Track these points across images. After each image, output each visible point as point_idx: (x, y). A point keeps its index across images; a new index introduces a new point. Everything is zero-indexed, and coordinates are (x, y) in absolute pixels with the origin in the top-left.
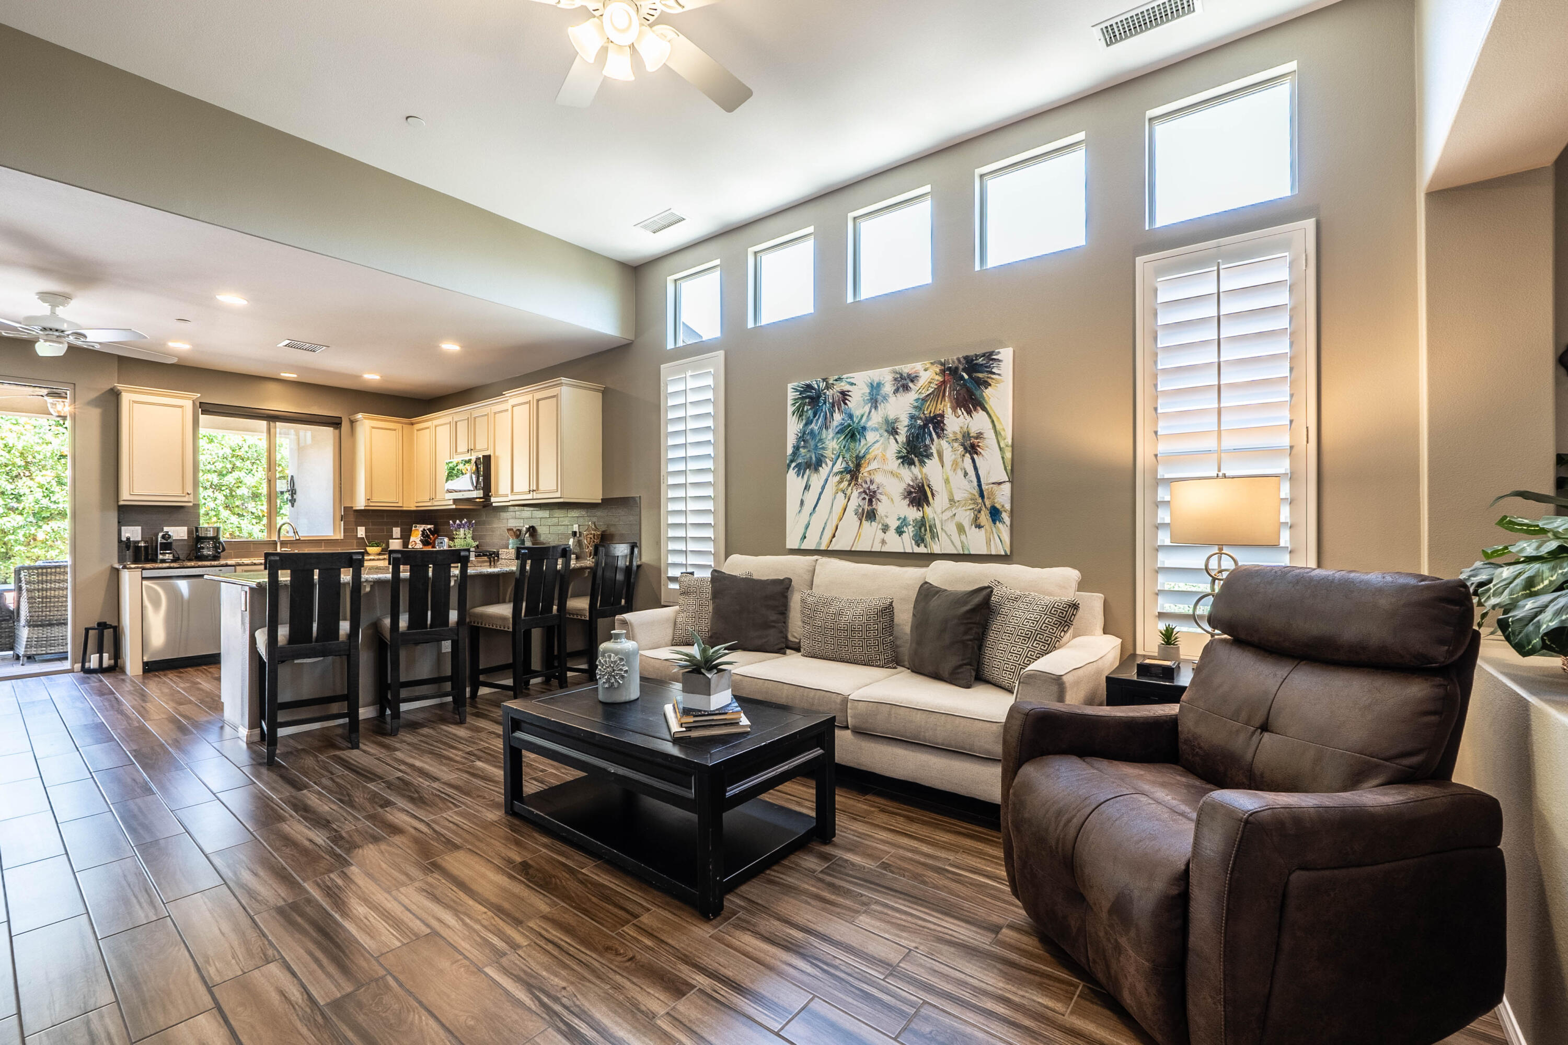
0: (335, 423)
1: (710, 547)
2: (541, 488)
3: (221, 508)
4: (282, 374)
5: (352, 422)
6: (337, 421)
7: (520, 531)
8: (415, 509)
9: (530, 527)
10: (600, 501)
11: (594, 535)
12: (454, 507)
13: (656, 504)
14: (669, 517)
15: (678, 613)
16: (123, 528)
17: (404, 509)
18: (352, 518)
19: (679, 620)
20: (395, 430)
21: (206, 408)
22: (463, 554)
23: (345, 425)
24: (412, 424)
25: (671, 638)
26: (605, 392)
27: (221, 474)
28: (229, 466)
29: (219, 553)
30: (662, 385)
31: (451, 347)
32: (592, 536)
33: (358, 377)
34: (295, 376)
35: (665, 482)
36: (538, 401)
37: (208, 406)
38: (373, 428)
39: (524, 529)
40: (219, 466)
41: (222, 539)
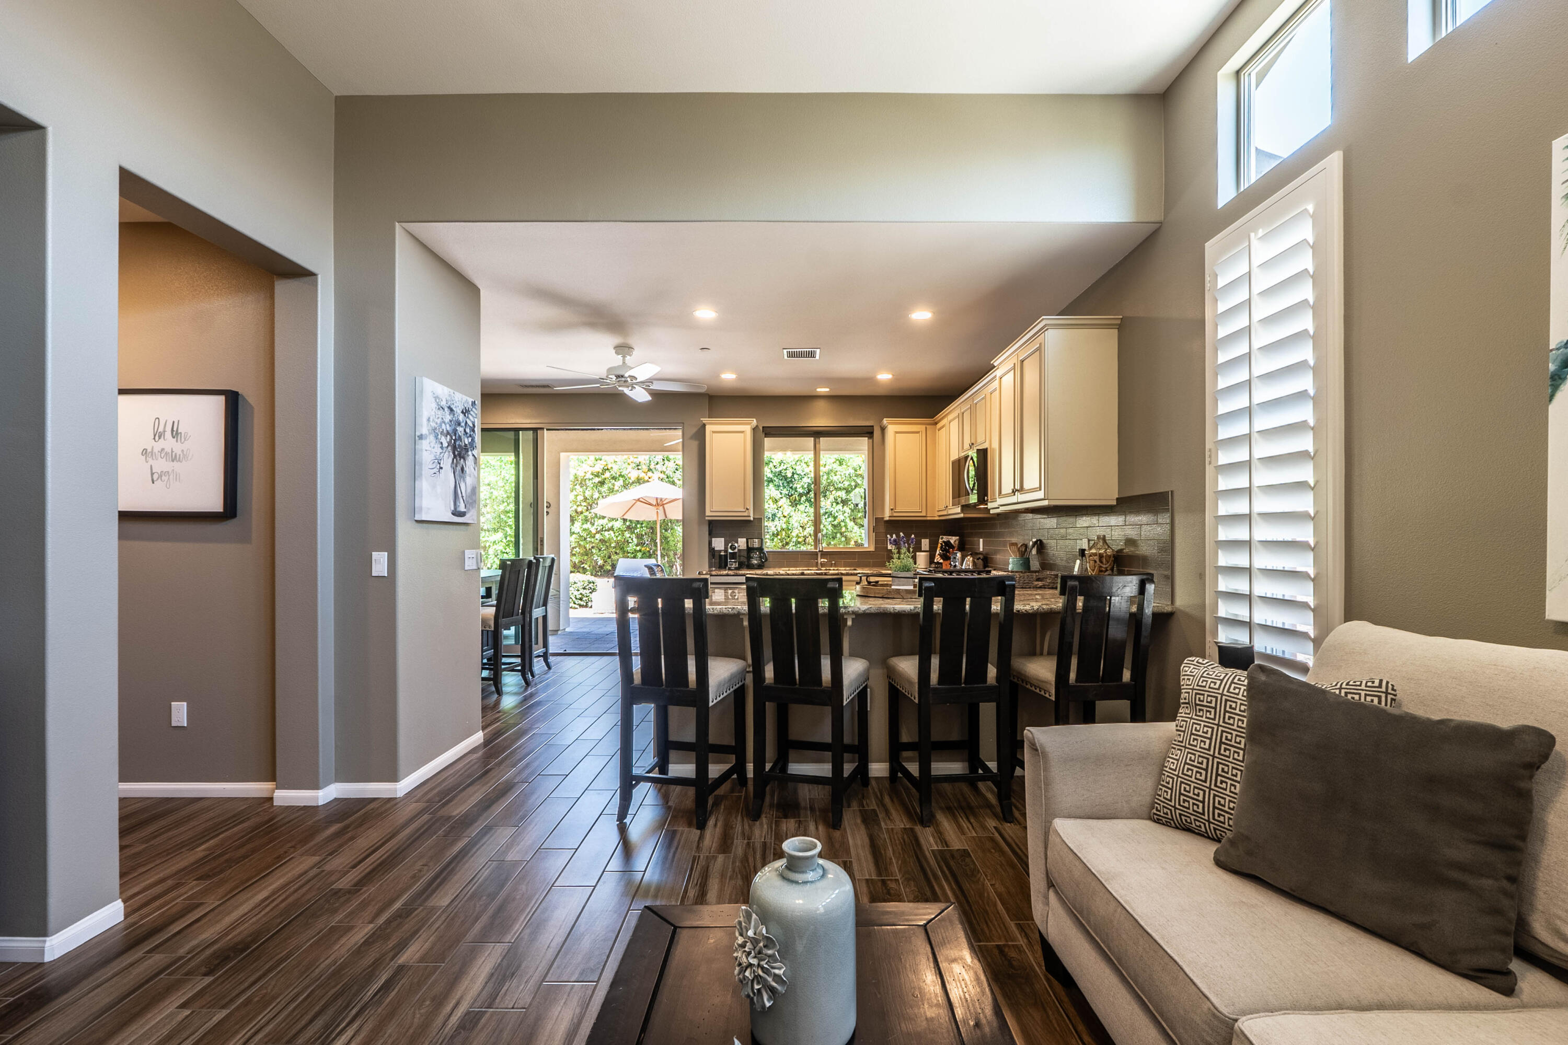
0: (868, 432)
1: (1305, 593)
2: (1026, 486)
3: (848, 520)
4: (819, 390)
5: (883, 429)
6: (869, 430)
7: (1026, 546)
8: (937, 518)
9: (1037, 541)
10: (1114, 503)
11: (1101, 556)
12: (962, 515)
13: (1198, 505)
14: (1220, 528)
15: (1171, 744)
16: (713, 539)
17: (928, 518)
18: (882, 529)
19: (1170, 764)
20: (918, 432)
21: (770, 432)
22: (830, 585)
23: (877, 433)
24: (936, 423)
25: (1148, 799)
26: (1123, 328)
27: (848, 492)
28: (853, 484)
29: (763, 562)
30: (1207, 278)
31: (922, 315)
32: (1096, 558)
33: (871, 380)
34: (827, 390)
35: (1213, 462)
36: (1022, 361)
37: (768, 429)
38: (897, 432)
39: (1031, 543)
40: (846, 484)
41: (766, 550)
